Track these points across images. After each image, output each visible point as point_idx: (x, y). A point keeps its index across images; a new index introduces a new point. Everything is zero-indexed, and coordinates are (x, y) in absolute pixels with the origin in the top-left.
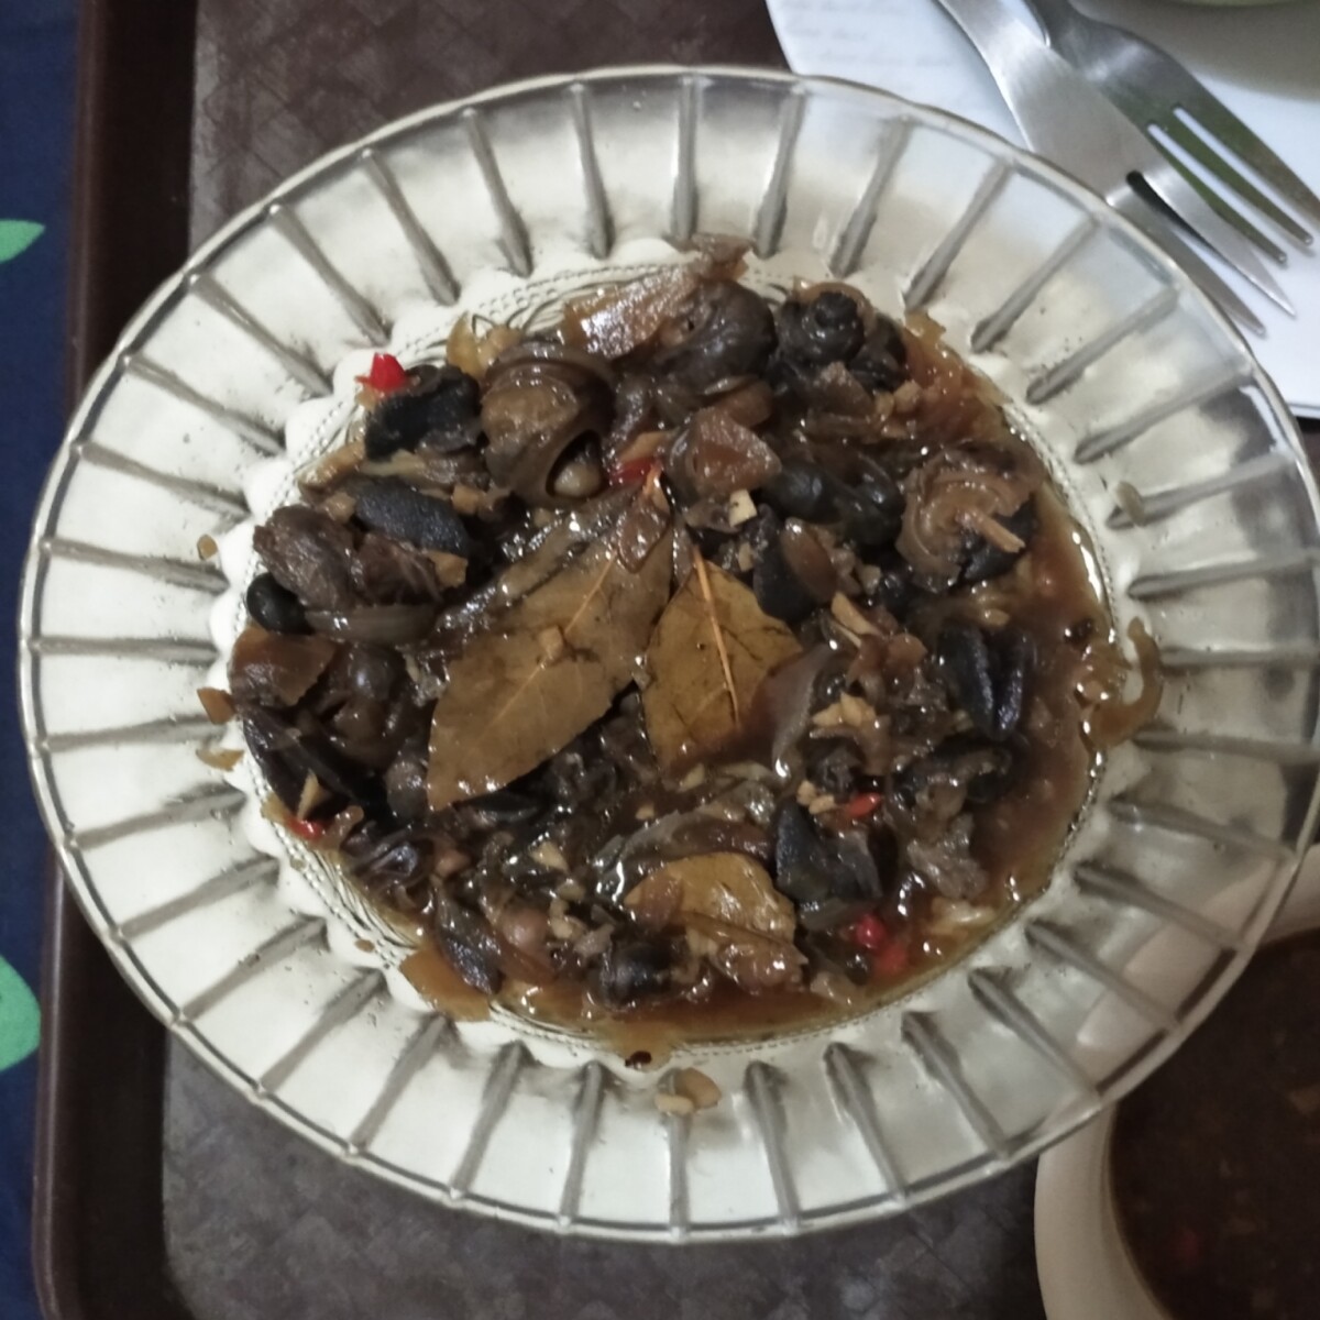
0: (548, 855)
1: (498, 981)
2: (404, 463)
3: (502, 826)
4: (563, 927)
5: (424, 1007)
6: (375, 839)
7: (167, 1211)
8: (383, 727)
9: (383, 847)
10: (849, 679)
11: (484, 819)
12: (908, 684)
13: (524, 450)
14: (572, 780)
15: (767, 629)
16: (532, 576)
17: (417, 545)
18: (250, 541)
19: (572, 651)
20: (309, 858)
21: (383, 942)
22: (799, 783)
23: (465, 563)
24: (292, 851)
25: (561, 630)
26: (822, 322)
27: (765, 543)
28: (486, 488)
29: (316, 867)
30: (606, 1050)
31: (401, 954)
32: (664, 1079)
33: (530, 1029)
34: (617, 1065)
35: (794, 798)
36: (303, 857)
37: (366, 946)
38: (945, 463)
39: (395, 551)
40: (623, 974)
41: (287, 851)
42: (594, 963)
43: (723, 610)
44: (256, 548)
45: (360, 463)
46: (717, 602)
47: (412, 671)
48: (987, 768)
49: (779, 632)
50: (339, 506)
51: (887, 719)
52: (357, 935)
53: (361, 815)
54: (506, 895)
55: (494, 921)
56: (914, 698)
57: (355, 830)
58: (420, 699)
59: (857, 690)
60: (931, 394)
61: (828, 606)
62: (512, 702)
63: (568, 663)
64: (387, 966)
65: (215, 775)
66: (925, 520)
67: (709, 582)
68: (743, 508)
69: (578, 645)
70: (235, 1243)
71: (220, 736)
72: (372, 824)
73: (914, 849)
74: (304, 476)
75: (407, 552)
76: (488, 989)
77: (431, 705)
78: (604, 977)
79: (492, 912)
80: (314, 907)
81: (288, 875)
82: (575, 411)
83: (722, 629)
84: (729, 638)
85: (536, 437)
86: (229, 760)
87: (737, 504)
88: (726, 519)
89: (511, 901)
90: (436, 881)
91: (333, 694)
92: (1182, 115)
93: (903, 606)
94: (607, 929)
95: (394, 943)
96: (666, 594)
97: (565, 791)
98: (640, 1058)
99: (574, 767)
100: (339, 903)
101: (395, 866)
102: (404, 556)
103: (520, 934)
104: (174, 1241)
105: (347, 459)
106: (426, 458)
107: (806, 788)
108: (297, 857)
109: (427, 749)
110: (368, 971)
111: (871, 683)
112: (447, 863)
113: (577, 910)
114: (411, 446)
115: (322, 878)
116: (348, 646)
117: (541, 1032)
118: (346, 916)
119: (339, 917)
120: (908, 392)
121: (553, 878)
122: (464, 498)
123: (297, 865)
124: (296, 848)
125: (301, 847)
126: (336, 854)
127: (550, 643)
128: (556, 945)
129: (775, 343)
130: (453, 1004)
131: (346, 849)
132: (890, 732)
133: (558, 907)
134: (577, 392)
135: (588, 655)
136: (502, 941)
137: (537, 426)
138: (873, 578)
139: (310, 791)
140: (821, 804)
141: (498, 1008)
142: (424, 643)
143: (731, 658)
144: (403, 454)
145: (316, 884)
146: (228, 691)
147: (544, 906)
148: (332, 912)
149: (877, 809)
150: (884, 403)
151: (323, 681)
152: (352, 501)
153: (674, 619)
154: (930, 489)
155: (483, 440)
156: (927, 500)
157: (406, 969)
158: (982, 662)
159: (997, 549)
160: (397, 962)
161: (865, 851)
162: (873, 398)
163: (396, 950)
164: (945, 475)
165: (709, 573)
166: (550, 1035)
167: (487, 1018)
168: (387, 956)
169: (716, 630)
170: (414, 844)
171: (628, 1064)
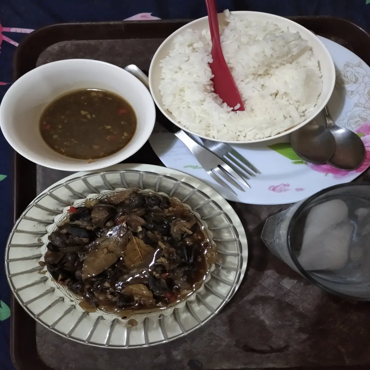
0: (107, 284)
1: (97, 306)
2: (77, 222)
3: (97, 280)
4: (110, 297)
5: (84, 311)
6: (73, 283)
7: (37, 343)
8: (74, 265)
9: (75, 285)
10: (162, 254)
11: (94, 279)
12: (173, 255)
13: (98, 221)
14: (110, 273)
15: (147, 246)
16: (102, 240)
17: (79, 237)
18: (47, 237)
19: (109, 252)
20: (61, 286)
21: (76, 300)
22: (153, 272)
23: (88, 239)
24: (57, 286)
25: (107, 249)
26: (153, 200)
27: (144, 235)
28: (93, 226)
29: (62, 288)
30: (118, 316)
31: (79, 302)
32: (129, 321)
33: (105, 313)
34: (120, 318)
35: (153, 274)
36: (60, 286)
37: (72, 301)
38: (178, 220)
39: (74, 238)
40: (121, 304)
41: (56, 286)
42: (116, 302)
43: (138, 244)
44: (48, 239)
45: (69, 222)
46: (137, 243)
47: (79, 256)
48: (187, 269)
49: (149, 247)
50: (64, 231)
51: (169, 261)
52: (70, 299)
53: (70, 280)
54: (99, 291)
55: (96, 296)
56: (174, 257)
57: (69, 282)
58: (81, 260)
59: (164, 256)
60: (175, 209)
61: (158, 243)
62: (98, 261)
63: (109, 254)
64: (76, 304)
65: (42, 276)
66: (175, 230)
67: (135, 240)
68: (140, 229)
69: (110, 250)
70: (51, 348)
71: (43, 269)
72: (72, 281)
73: (176, 282)
74: (58, 225)
75: (77, 238)
76: (96, 307)
77: (83, 261)
78: (118, 304)
79: (96, 294)
80: (62, 295)
81: (57, 290)
82: (108, 215)
83: (138, 247)
84: (140, 248)
85: (101, 219)
86: (44, 273)
87: (139, 229)
88: (137, 231)
89: (100, 292)
90: (86, 290)
91: (64, 261)
92: (229, 153)
93: (172, 243)
94: (118, 297)
95: (78, 300)
96: (128, 241)
97: (109, 275)
98: (124, 318)
99: (110, 271)
100: (67, 294)
101: (77, 288)
102: (76, 239)
103: (101, 298)
104: (38, 348)
105: (66, 222)
106: (81, 222)
107: (154, 273)
108: (59, 287)
109: (82, 269)
110: (72, 305)
111: (166, 255)
112: (87, 287)
113: (112, 294)
114: (78, 220)
115: (64, 289)
116: (67, 253)
117: (106, 313)
118: (68, 296)
119: (67, 296)
120: (171, 209)
121: (108, 288)
122: (88, 228)
123: (58, 288)
124: (58, 285)
125: (59, 285)
126: (66, 286)
127: (105, 251)
128: (108, 299)
129: (145, 202)
130: (88, 310)
131: (67, 285)
132: (170, 263)
133: (108, 293)
134: (108, 211)
135: (112, 252)
136: (98, 299)
137: (101, 218)
138: (166, 238)
139: (60, 277)
140: (157, 275)
141: (98, 310)
142: (82, 251)
143: (140, 251)
144: (77, 221)
145: (62, 291)
146: (44, 261)
147: (106, 293)
148: (65, 295)
149: (168, 275)
150: (166, 211)
151: (62, 259)
152: (67, 230)
153: (129, 246)
154: (175, 225)
155: (91, 219)
156: (174, 226)
157: (80, 304)
158: (185, 252)
159: (188, 234)
160: (78, 303)
161: (165, 283)
162: (164, 210)
163: (78, 301)
164: (178, 222)
165: (135, 238)
166: (108, 314)
167: (96, 312)
168: (76, 302)
169: (137, 246)
170: (80, 284)
171: (122, 319)
